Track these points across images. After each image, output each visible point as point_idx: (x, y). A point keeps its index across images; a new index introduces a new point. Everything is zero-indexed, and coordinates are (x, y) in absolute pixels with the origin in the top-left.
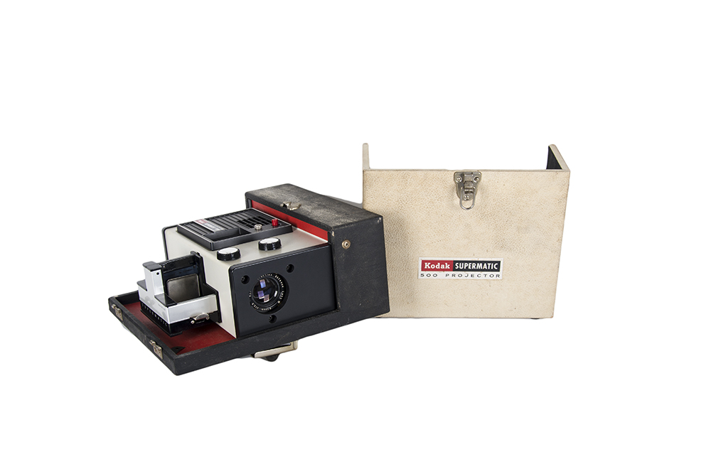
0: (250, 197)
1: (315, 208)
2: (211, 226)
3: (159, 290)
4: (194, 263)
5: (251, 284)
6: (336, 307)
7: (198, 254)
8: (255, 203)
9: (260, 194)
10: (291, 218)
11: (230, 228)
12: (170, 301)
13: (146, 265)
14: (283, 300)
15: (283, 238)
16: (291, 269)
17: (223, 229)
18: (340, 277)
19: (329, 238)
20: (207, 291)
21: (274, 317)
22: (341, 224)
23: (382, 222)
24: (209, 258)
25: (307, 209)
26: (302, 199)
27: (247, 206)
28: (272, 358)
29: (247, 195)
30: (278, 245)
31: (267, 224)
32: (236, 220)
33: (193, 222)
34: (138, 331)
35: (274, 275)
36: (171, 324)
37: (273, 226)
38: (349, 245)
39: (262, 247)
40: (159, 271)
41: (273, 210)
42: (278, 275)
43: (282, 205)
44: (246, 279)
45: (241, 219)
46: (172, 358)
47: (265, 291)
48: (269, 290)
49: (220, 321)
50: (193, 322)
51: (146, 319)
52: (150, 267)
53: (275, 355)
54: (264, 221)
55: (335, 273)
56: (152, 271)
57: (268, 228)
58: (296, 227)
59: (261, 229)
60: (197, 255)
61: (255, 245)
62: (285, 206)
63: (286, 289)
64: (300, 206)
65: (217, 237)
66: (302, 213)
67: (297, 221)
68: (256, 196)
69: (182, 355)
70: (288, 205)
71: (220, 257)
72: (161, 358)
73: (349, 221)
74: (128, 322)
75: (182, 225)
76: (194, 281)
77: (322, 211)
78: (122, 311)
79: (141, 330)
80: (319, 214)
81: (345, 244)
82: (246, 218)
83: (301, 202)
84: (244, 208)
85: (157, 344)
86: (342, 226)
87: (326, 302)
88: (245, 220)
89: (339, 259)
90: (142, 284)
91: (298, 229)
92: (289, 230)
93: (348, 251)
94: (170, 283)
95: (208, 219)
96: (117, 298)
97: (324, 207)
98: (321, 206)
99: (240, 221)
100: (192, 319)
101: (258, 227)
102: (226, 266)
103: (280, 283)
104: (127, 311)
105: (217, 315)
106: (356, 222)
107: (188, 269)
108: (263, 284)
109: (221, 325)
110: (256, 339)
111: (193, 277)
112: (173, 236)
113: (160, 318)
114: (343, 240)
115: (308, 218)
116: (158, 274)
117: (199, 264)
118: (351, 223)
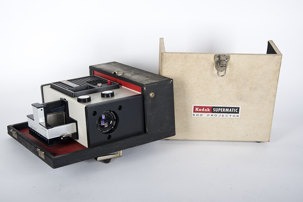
0: (92, 69)
1: (133, 75)
2: (71, 84)
3: (42, 120)
4: (62, 105)
5: (97, 116)
6: (145, 131)
7: (65, 99)
8: (96, 72)
9: (99, 67)
10: (118, 80)
11: (83, 85)
12: (48, 126)
13: (34, 105)
14: (115, 127)
15: (115, 91)
16: (120, 108)
17: (78, 86)
18: (149, 113)
19: (142, 91)
20: (70, 120)
21: (110, 136)
22: (149, 83)
23: (172, 83)
24: (72, 102)
25: (128, 75)
26: (124, 70)
27: (91, 74)
29: (90, 67)
30: (112, 95)
31: (104, 83)
32: (86, 82)
33: (60, 82)
34: (28, 144)
35: (110, 111)
36: (49, 139)
37: (108, 84)
38: (154, 95)
39: (103, 96)
40: (42, 108)
41: (107, 76)
42: (113, 112)
43: (113, 73)
44: (95, 113)
45: (89, 81)
46: (51, 158)
47: (105, 121)
48: (107, 120)
49: (78, 138)
50: (62, 138)
51: (32, 138)
52: (37, 106)
54: (104, 82)
55: (145, 112)
56: (38, 108)
57: (105, 86)
58: (122, 85)
59: (101, 86)
60: (64, 100)
61: (99, 94)
62: (115, 73)
63: (117, 120)
64: (124, 73)
65: (76, 90)
66: (126, 77)
67: (122, 82)
68: (96, 68)
69: (57, 157)
70: (117, 73)
72: (44, 159)
73: (154, 81)
74: (20, 139)
75: (54, 83)
76: (62, 115)
77: (137, 76)
78: (17, 133)
79: (30, 143)
80: (136, 78)
81: (151, 95)
82: (91, 80)
83: (124, 72)
84: (89, 75)
85: (41, 150)
86: (150, 84)
89: (148, 103)
90: (31, 117)
91: (123, 87)
92: (118, 87)
93: (153, 99)
94: (49, 116)
95: (69, 81)
96: (12, 126)
97: (138, 74)
98: (135, 74)
99: (88, 82)
100: (61, 137)
101: (99, 85)
102: (83, 106)
103: (114, 116)
104: (20, 133)
105: (76, 135)
106: (158, 82)
107: (58, 108)
108: (103, 117)
109: (78, 141)
110: (100, 148)
111: (62, 113)
112: (47, 89)
114: (151, 93)
115: (130, 80)
116: (42, 110)
117: (65, 105)
118: (155, 83)
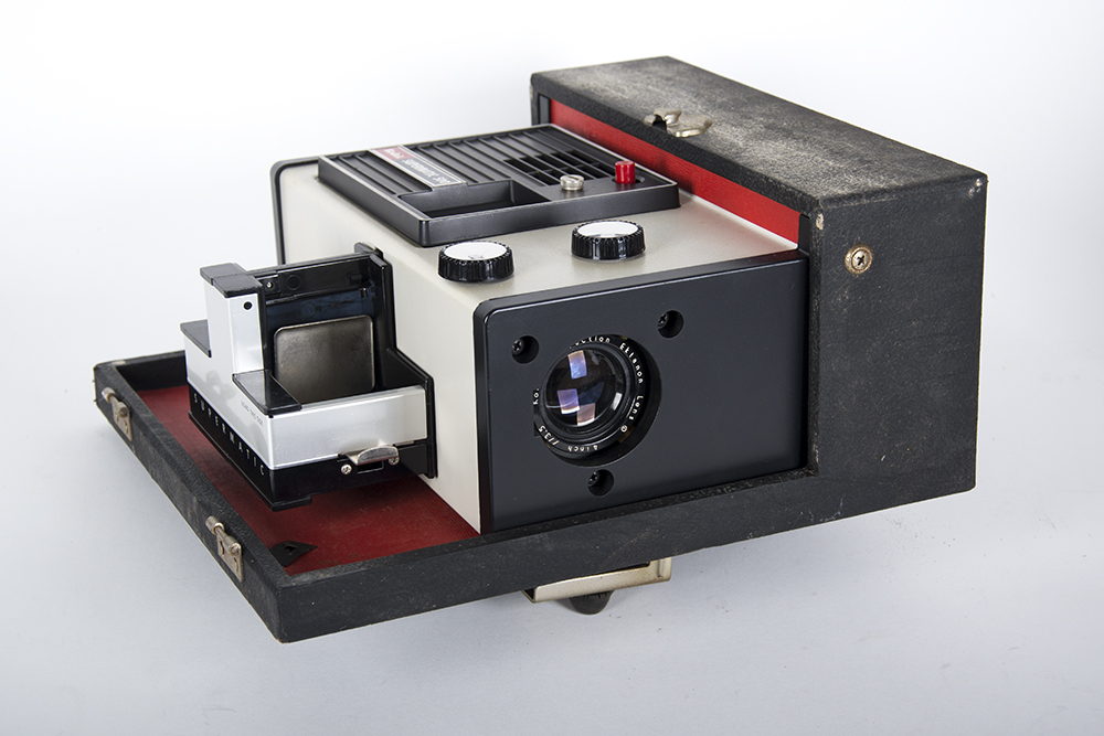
0: (546, 91)
1: (757, 137)
2: (422, 169)
3: (247, 358)
4: (364, 282)
5: (542, 365)
6: (802, 459)
7: (380, 254)
8: (562, 110)
9: (578, 83)
10: (675, 163)
11: (481, 180)
12: (279, 398)
13: (212, 276)
14: (641, 424)
15: (653, 226)
16: (672, 324)
17: (459, 181)
18: (831, 363)
19: (804, 232)
20: (395, 372)
21: (604, 475)
22: (846, 191)
23: (981, 197)
24: (412, 269)
25: (731, 137)
26: (712, 104)
27: (536, 118)
28: (589, 604)
29: (538, 81)
30: (634, 246)
31: (599, 176)
32: (502, 158)
33: (367, 154)
34: (175, 479)
35: (616, 340)
36: (277, 472)
37: (618, 182)
38: (868, 263)
39: (582, 248)
40: (253, 298)
41: (618, 136)
42: (630, 343)
43: (650, 120)
44: (528, 348)
45: (517, 156)
46: (271, 585)
47: (584, 389)
48: (596, 388)
49: (433, 472)
50: (346, 468)
51: (201, 443)
52: (228, 282)
53: (599, 594)
54: (593, 168)
55: (813, 352)
56: (229, 294)
57: (602, 190)
58: (692, 192)
59: (581, 191)
60: (374, 258)
61: (561, 238)
62: (660, 122)
63: (650, 390)
64: (708, 125)
65: (442, 208)
66: (717, 149)
67: (697, 173)
68: (566, 89)
69: (306, 578)
70: (669, 120)
71: (449, 269)
72: (240, 579)
73: (874, 183)
74: (145, 442)
75: (336, 158)
76: (359, 337)
77: (781, 145)
78: (130, 413)
79: (184, 480)
80: (770, 155)
81: (856, 259)
82: (532, 154)
83: (712, 116)
84: (525, 122)
85: (228, 531)
86: (851, 197)
87: (773, 439)
88: (528, 159)
89: (832, 304)
90: (197, 332)
91: (697, 199)
92: (668, 201)
93: (863, 283)
94: (286, 339)
95: (415, 148)
96: (121, 369)
97: (788, 134)
98: (774, 131)
99: (513, 162)
100: (343, 459)
101: (571, 182)
102: (464, 302)
103: (631, 367)
104: (145, 414)
105: (423, 454)
106: (898, 189)
107: (342, 297)
108: (577, 368)
109: (433, 484)
110: (545, 542)
111: (357, 326)
112: (303, 189)
113: (245, 446)
114: (852, 246)
115: (736, 166)
116: (248, 306)
117: (379, 284)
118: (883, 192)
